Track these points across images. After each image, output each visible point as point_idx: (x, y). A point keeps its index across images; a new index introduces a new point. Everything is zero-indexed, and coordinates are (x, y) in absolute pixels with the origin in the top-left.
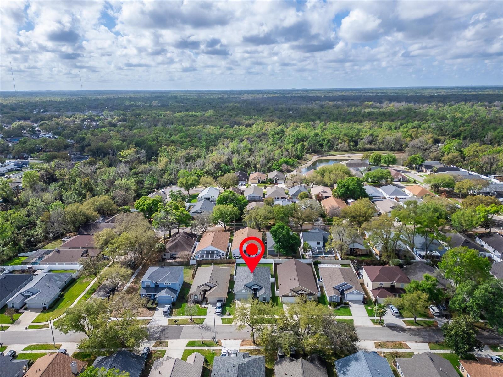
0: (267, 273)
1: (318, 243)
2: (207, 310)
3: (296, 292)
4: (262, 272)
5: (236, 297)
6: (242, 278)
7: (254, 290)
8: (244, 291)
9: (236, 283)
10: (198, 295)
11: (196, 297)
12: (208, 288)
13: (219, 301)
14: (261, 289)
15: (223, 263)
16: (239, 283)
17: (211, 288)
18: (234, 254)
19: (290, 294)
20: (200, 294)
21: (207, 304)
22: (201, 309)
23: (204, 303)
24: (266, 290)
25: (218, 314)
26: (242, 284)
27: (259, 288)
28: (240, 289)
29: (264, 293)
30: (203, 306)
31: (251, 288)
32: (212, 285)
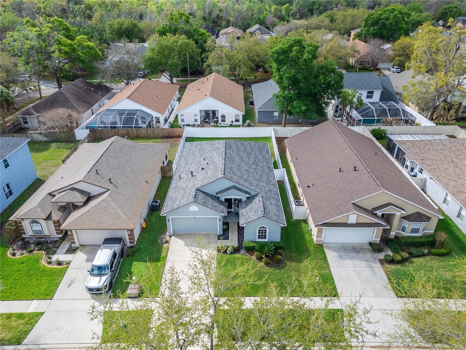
0: (264, 157)
1: (370, 95)
2: (61, 274)
3: (372, 212)
4: (249, 154)
5: (170, 226)
6: (193, 168)
7: (229, 202)
8: (194, 208)
9: (173, 185)
10: (43, 222)
11: (37, 227)
12: (79, 199)
13: (108, 241)
14: (250, 199)
15: (155, 138)
16: (181, 183)
17: (89, 198)
18: (183, 120)
19: (352, 219)
20: (49, 218)
21: (72, 250)
22: (44, 270)
23: (65, 246)
24: (268, 203)
25: (95, 292)
26: (190, 185)
27: (243, 197)
28: (184, 201)
29: (260, 214)
30: (54, 258)
31: (216, 198)
32: (93, 190)
